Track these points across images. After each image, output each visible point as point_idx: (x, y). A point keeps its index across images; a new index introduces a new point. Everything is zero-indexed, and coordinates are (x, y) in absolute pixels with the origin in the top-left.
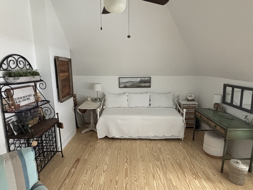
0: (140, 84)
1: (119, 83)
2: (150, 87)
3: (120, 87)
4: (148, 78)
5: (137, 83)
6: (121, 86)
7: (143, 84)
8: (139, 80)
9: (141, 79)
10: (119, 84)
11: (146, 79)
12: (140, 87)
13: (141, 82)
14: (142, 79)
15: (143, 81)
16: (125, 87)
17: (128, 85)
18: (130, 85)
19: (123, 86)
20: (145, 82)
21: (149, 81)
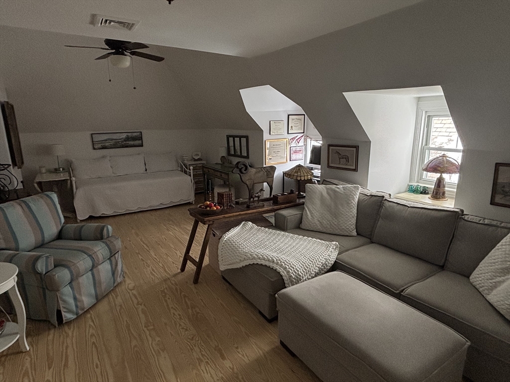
0: (127, 142)
1: (93, 142)
2: (142, 145)
3: (94, 149)
4: (138, 134)
5: (122, 141)
6: (96, 147)
7: (131, 143)
8: (124, 136)
9: (127, 136)
10: (93, 144)
11: (135, 134)
12: (127, 147)
13: (127, 139)
14: (129, 134)
15: (131, 137)
16: (104, 148)
17: (107, 144)
18: (111, 145)
19: (100, 146)
20: (134, 139)
21: (141, 138)
